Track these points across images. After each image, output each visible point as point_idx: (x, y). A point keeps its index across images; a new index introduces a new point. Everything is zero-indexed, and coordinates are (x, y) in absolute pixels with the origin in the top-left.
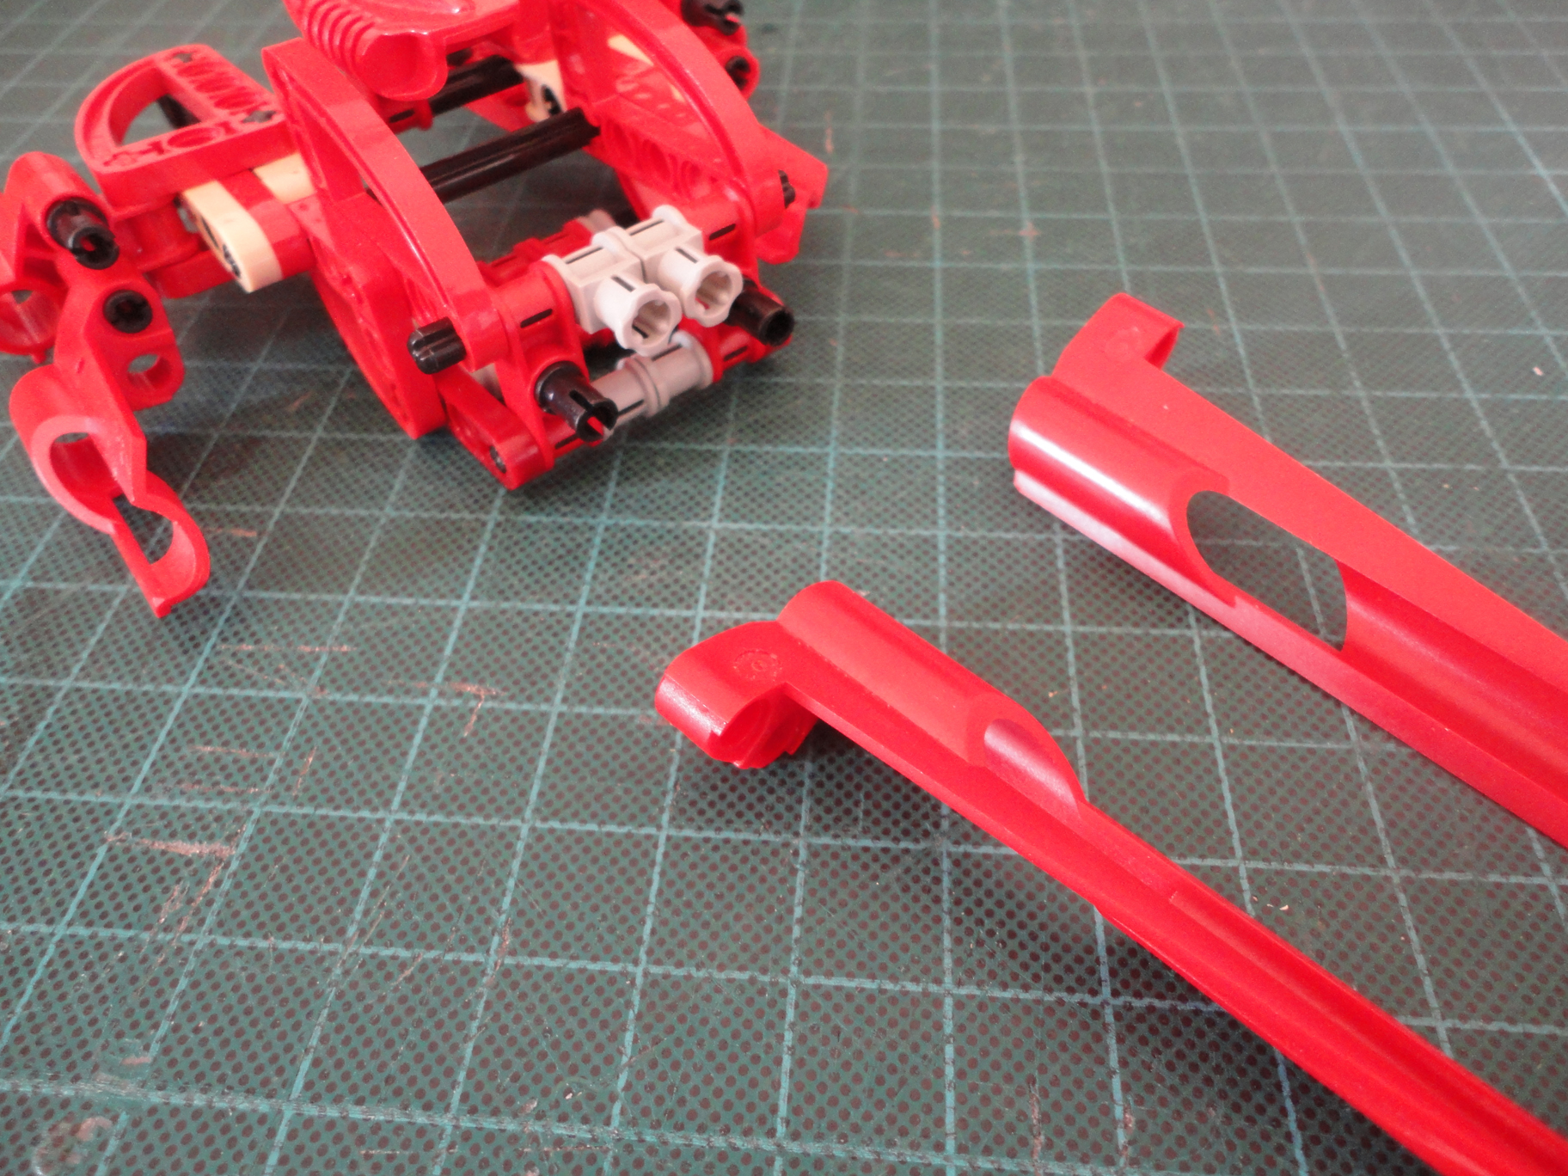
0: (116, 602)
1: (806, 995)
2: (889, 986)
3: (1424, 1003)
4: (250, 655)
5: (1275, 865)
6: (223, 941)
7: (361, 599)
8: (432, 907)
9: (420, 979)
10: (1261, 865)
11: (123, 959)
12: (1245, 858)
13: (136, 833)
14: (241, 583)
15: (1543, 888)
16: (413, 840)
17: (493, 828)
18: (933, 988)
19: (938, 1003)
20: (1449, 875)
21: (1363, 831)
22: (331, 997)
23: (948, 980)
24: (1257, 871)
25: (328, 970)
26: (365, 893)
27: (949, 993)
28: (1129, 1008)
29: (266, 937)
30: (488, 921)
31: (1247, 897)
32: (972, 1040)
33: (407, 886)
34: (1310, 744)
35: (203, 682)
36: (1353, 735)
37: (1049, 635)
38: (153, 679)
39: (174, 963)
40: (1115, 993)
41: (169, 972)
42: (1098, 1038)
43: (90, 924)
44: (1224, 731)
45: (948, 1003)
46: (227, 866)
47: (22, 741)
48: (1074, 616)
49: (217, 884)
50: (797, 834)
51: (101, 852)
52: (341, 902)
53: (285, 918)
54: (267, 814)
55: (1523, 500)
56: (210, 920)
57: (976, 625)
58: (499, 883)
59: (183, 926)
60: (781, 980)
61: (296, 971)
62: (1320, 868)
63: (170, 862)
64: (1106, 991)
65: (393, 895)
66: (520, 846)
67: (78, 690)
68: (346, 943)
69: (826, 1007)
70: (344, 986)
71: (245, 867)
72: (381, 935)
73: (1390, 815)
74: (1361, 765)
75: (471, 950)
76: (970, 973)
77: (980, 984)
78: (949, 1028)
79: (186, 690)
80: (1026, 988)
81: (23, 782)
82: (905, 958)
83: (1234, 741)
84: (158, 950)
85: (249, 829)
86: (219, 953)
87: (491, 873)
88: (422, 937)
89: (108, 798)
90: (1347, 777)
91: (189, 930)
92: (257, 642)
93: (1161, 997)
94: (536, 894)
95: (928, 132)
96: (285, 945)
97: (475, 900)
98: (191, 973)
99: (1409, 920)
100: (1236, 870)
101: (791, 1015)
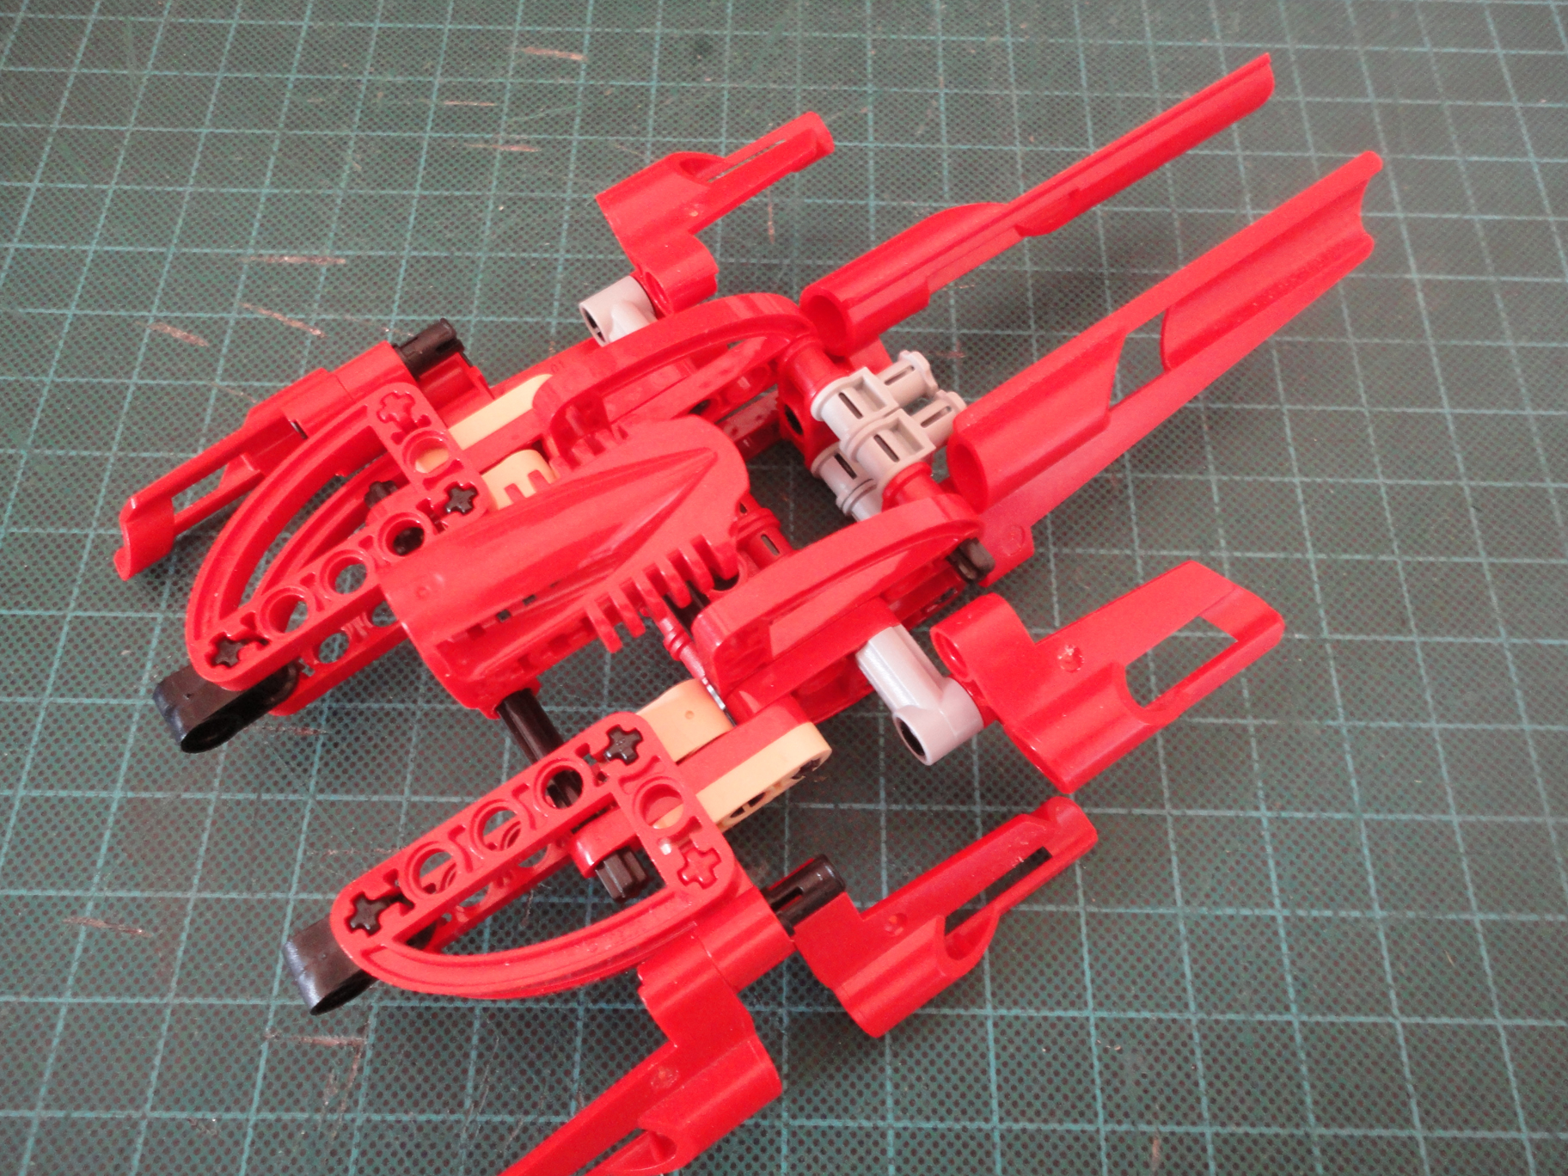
0: (211, 810)
1: (794, 1134)
2: (850, 1123)
3: (1200, 1116)
4: (337, 859)
5: (1115, 1014)
6: (376, 1118)
7: (415, 799)
8: (523, 1080)
9: (524, 1138)
10: (1104, 1014)
11: (306, 1136)
12: (1095, 1010)
13: (287, 1030)
14: (312, 788)
15: (1290, 1023)
16: (499, 1025)
17: (557, 1010)
18: (880, 1123)
19: (883, 1135)
20: (1231, 1016)
21: (1177, 983)
22: (464, 1157)
23: (890, 1116)
24: (1103, 1019)
25: (458, 1136)
26: (472, 1072)
27: (891, 1126)
28: (1010, 1130)
29: (406, 1112)
30: (566, 1089)
31: (1093, 1040)
32: (906, 1161)
33: (502, 1064)
34: (1148, 910)
35: (304, 888)
36: (1180, 902)
37: (963, 815)
38: (263, 887)
39: (344, 1137)
40: (1001, 1120)
41: (342, 1145)
42: (988, 1154)
43: (273, 1110)
44: (1088, 901)
45: (891, 1134)
46: (363, 1056)
47: (173, 951)
48: (982, 796)
49: (360, 1070)
50: (780, 1005)
51: (264, 1047)
52: (456, 1079)
53: (418, 1095)
54: (385, 1008)
55: (1333, 672)
56: (362, 1101)
57: (909, 808)
58: (569, 1057)
59: (343, 1107)
60: (777, 1123)
61: (434, 1138)
62: (1146, 1014)
63: (319, 1054)
64: (995, 1118)
65: (492, 1072)
66: (579, 1025)
67: (205, 900)
68: (466, 1113)
69: (809, 1142)
70: (472, 1148)
71: (378, 1054)
72: (490, 1104)
73: (1197, 968)
74: (1182, 928)
75: (557, 1113)
76: (904, 1110)
77: (912, 1118)
78: (891, 1153)
79: (291, 895)
80: (942, 1119)
81: (185, 989)
82: (860, 1102)
83: (1094, 909)
84: (330, 1126)
85: (373, 1021)
86: (375, 1128)
87: (562, 1049)
88: (520, 1105)
89: (256, 1001)
90: (1171, 938)
91: (348, 1110)
92: (339, 846)
93: (1031, 1121)
94: (597, 1065)
95: (864, 208)
96: (422, 1118)
97: (553, 1073)
98: (358, 1145)
99: (1199, 1052)
100: (1087, 1019)
101: (785, 1150)
